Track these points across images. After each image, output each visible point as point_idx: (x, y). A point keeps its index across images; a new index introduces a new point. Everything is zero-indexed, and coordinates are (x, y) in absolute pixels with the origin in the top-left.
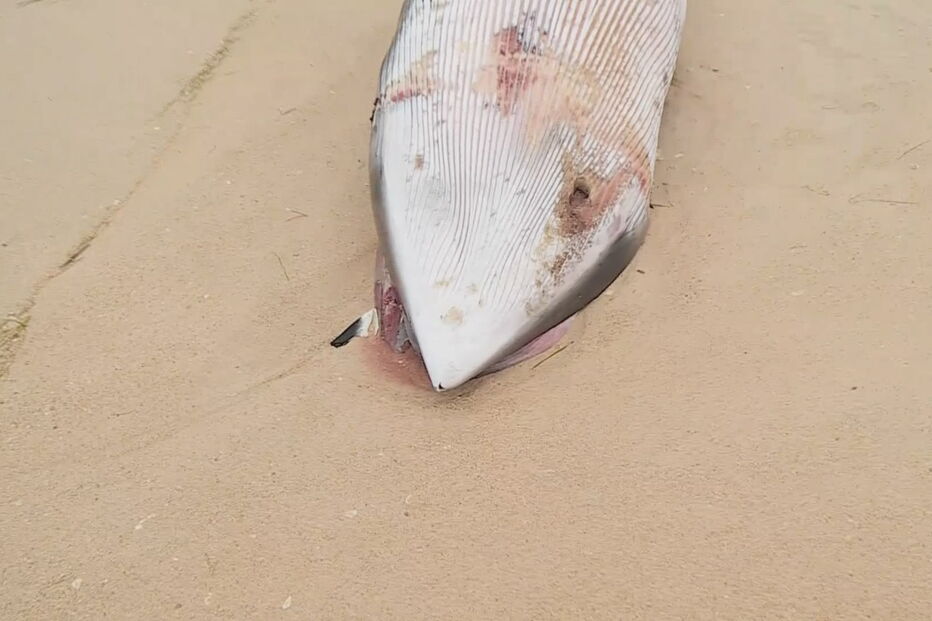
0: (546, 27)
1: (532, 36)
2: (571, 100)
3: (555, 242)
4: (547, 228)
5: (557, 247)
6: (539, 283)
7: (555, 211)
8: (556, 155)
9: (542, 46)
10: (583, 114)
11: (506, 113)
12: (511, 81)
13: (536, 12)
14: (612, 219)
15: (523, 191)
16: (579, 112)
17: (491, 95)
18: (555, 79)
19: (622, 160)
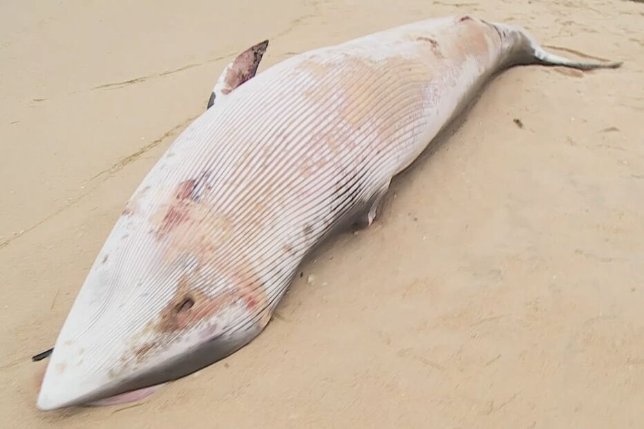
0: (212, 184)
1: (200, 190)
2: (206, 239)
3: (149, 334)
4: (149, 324)
5: (149, 337)
6: (123, 359)
7: (162, 312)
8: (178, 274)
9: (203, 197)
10: (211, 249)
11: (159, 239)
12: (173, 218)
13: (211, 172)
14: (205, 326)
15: (146, 294)
16: (208, 247)
17: (157, 224)
18: (201, 221)
19: (230, 286)
